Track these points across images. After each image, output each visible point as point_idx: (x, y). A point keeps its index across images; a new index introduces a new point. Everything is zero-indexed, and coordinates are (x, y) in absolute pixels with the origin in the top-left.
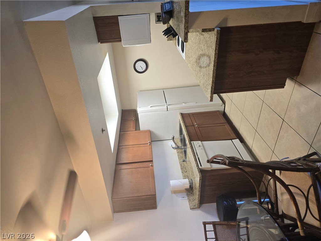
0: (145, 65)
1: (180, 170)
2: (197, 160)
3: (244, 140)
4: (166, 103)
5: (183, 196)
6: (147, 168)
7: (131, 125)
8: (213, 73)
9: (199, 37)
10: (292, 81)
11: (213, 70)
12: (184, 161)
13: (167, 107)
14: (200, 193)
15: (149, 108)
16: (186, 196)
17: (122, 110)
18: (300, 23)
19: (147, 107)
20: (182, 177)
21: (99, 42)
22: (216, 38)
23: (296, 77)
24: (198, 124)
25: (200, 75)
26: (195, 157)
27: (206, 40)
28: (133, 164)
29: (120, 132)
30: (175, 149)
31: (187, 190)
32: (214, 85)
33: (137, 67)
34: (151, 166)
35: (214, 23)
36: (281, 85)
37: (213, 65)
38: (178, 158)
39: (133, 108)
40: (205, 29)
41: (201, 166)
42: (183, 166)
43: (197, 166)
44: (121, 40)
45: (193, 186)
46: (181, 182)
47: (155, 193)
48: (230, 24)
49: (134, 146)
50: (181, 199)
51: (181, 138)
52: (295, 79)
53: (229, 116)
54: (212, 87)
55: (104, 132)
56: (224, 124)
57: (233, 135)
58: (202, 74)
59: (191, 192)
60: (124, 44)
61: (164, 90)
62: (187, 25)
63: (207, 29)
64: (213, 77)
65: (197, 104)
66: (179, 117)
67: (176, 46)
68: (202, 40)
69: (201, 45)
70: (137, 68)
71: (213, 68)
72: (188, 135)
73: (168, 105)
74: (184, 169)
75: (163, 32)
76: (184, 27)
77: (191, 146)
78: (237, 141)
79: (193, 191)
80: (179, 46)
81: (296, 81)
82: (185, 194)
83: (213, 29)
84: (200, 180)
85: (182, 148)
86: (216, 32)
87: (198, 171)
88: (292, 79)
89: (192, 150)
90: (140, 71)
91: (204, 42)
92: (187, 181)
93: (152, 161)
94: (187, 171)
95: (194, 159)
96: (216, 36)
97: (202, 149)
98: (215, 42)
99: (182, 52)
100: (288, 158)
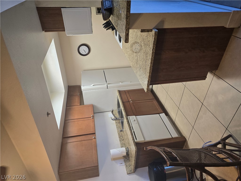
0: (87, 49)
1: (118, 139)
2: (133, 134)
3: (168, 114)
4: (106, 82)
5: (121, 163)
6: (90, 140)
7: (76, 100)
8: (150, 69)
9: (135, 33)
10: (211, 73)
11: (150, 66)
12: (121, 131)
13: (107, 85)
14: (135, 162)
15: (91, 86)
16: (124, 162)
17: (68, 86)
18: (223, 28)
19: (90, 85)
20: (120, 145)
21: (43, 31)
22: (153, 39)
23: (215, 71)
24: (133, 100)
25: (136, 66)
26: (131, 131)
27: (143, 38)
28: (78, 137)
29: (67, 106)
30: (114, 120)
31: (124, 157)
32: (150, 79)
33: (81, 50)
34: (94, 138)
35: (152, 24)
36: (203, 78)
37: (150, 63)
38: (117, 128)
39: (78, 84)
40: (144, 29)
41: (136, 139)
42: (120, 135)
43: (133, 139)
44: (65, 30)
45: (129, 153)
46: (120, 151)
47: (97, 165)
48: (167, 26)
49: (79, 120)
50: (119, 165)
51: (119, 110)
52: (213, 72)
53: (156, 93)
54: (148, 81)
55: (49, 115)
56: (153, 100)
57: (160, 110)
58: (138, 66)
59: (128, 158)
60: (67, 33)
61: (104, 70)
62: (128, 27)
63: (145, 29)
64: (149, 73)
65: (131, 83)
66: (117, 94)
67: (114, 35)
68: (139, 37)
69: (138, 41)
70: (81, 52)
71: (150, 64)
72: (124, 111)
73: (108, 84)
74: (122, 138)
75: (103, 25)
76: (126, 28)
77: (127, 120)
78: (163, 115)
79: (129, 158)
80: (116, 35)
81: (215, 74)
82: (122, 160)
83: (151, 30)
84: (136, 152)
85: (119, 119)
86: (154, 33)
87: (134, 145)
88: (211, 72)
89: (128, 125)
90: (83, 54)
91: (141, 39)
92: (124, 149)
93: (95, 133)
94: (124, 139)
95: (130, 133)
96: (154, 37)
97: (136, 123)
98: (153, 42)
99: (119, 42)
100: (211, 141)
